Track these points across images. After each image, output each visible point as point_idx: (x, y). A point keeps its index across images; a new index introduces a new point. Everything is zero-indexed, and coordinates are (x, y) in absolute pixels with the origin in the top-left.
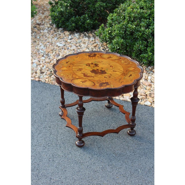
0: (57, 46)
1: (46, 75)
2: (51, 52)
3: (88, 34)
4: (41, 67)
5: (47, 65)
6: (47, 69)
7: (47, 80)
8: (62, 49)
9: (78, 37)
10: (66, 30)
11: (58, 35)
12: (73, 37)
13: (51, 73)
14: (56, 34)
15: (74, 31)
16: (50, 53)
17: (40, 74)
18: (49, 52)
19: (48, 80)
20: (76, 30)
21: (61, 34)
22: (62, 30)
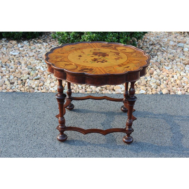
0: (12, 55)
1: (18, 85)
2: (8, 61)
3: (37, 40)
4: (7, 78)
5: (14, 75)
6: (15, 78)
7: (22, 89)
8: (19, 57)
9: (28, 44)
10: (10, 40)
11: (4, 45)
12: (23, 45)
13: (22, 82)
14: (2, 45)
15: (20, 40)
16: (8, 63)
17: (10, 84)
18: (6, 62)
19: (24, 89)
20: (22, 38)
21: (8, 44)
22: (5, 40)
